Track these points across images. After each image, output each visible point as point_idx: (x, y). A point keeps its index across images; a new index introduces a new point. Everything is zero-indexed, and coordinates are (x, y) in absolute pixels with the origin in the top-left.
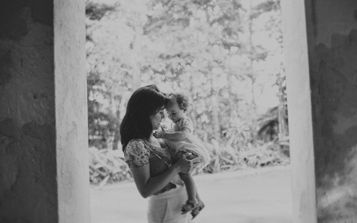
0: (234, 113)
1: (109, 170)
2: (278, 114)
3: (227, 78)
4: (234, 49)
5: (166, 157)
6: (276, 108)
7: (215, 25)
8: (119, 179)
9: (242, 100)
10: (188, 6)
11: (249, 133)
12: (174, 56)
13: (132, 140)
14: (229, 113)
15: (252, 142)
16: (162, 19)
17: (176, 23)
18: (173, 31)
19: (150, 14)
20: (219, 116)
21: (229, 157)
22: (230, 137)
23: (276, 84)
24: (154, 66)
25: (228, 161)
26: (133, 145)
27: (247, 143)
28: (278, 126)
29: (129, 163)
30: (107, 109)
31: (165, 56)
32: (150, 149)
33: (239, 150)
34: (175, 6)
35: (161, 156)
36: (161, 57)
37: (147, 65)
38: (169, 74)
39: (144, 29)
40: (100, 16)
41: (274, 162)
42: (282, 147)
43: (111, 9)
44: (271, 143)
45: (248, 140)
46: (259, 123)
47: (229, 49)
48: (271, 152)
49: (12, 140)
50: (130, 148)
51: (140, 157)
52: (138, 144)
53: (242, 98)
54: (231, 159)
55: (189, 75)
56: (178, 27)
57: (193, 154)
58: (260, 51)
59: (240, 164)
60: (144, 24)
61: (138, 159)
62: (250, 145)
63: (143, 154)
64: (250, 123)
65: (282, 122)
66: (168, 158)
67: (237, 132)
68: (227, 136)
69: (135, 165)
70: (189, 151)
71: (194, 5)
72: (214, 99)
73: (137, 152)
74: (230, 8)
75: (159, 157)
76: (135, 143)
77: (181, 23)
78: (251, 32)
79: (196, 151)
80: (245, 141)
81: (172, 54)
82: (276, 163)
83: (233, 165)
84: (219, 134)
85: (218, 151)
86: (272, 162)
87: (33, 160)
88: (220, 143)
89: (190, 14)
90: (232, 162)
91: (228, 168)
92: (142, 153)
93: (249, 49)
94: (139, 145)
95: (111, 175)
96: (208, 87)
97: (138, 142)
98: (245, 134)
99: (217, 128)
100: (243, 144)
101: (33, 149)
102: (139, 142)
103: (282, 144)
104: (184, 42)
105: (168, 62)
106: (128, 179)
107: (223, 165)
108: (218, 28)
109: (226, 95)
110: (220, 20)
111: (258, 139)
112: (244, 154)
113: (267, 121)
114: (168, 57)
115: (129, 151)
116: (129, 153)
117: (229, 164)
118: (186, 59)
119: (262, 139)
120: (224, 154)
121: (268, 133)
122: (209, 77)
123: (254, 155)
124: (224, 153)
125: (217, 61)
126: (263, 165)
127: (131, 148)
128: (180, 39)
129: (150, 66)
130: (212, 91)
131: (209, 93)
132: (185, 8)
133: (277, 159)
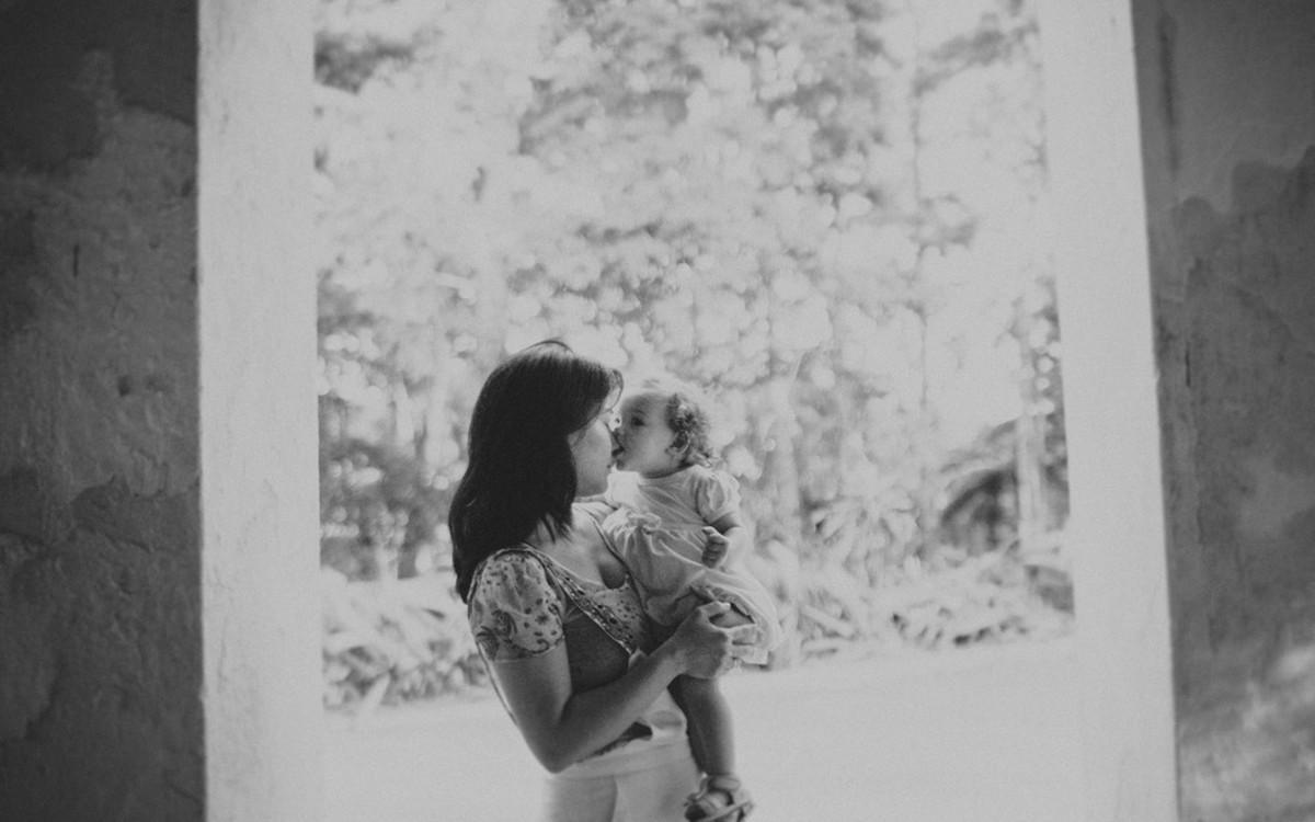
0: (853, 441)
1: (384, 657)
2: (1015, 450)
3: (829, 312)
4: (854, 204)
5: (624, 623)
6: (1009, 427)
7: (784, 116)
8: (423, 690)
9: (881, 395)
10: (687, 46)
11: (910, 521)
12: (633, 233)
13: (499, 552)
14: (832, 443)
15: (920, 553)
16: (588, 91)
17: (640, 110)
18: (631, 138)
19: (543, 75)
20: (799, 456)
21: (836, 610)
22: (837, 535)
23: (1009, 336)
24: (558, 269)
25: (832, 623)
26: (506, 573)
27: (903, 557)
28: (1016, 493)
29: (495, 639)
30: (380, 425)
31: (599, 230)
32: (566, 589)
33: (872, 581)
34: (639, 45)
35: (602, 617)
36: (584, 231)
37: (529, 262)
38: (612, 298)
39: (523, 128)
40: (356, 77)
41: (1003, 627)
42: (1034, 571)
43: (397, 53)
44: (991, 559)
45: (907, 547)
46: (946, 479)
47: (836, 203)
48: (991, 590)
49: (35, 549)
50: (494, 584)
51: (531, 618)
52: (524, 569)
53: (881, 387)
54: (844, 616)
55: (686, 300)
56: (648, 124)
57: (734, 607)
58: (951, 217)
59: (876, 635)
60: (520, 110)
61: (526, 625)
62: (912, 564)
63: (545, 607)
64: (913, 482)
65: (1030, 477)
66: (632, 626)
67: (864, 515)
68: (828, 530)
69: (515, 647)
70: (723, 598)
71: (707, 42)
72: (781, 391)
73: (520, 601)
74: (842, 55)
75: (596, 621)
76: (513, 565)
77: (658, 108)
78: (917, 141)
79: (747, 601)
80: (895, 551)
81: (624, 222)
82: (1011, 633)
83: (852, 638)
84: (797, 523)
85: (794, 588)
86: (996, 629)
87: (115, 627)
88: (804, 556)
89: (694, 74)
90: (845, 628)
91: (834, 651)
92: (539, 602)
93: (909, 206)
94: (528, 572)
95: (394, 674)
96: (755, 347)
97: (523, 561)
98: (895, 524)
99: (791, 501)
100: (887, 561)
101: (114, 585)
102: (526, 560)
103: (1034, 560)
104: (671, 176)
105: (611, 253)
106: (457, 691)
107: (813, 638)
108: (796, 130)
109: (823, 378)
110: (804, 98)
111: (943, 542)
112: (890, 600)
113: (975, 474)
114: (611, 235)
115: (489, 595)
116: (493, 605)
117: (834, 634)
118: (677, 243)
119: (955, 540)
120: (816, 597)
121: (977, 517)
122: (761, 307)
123: (931, 602)
124: (819, 593)
125: (792, 253)
126: (961, 640)
127: (498, 584)
128: (654, 169)
129: (540, 268)
130: (773, 361)
131: (763, 371)
132: (674, 52)
133: (1016, 619)
